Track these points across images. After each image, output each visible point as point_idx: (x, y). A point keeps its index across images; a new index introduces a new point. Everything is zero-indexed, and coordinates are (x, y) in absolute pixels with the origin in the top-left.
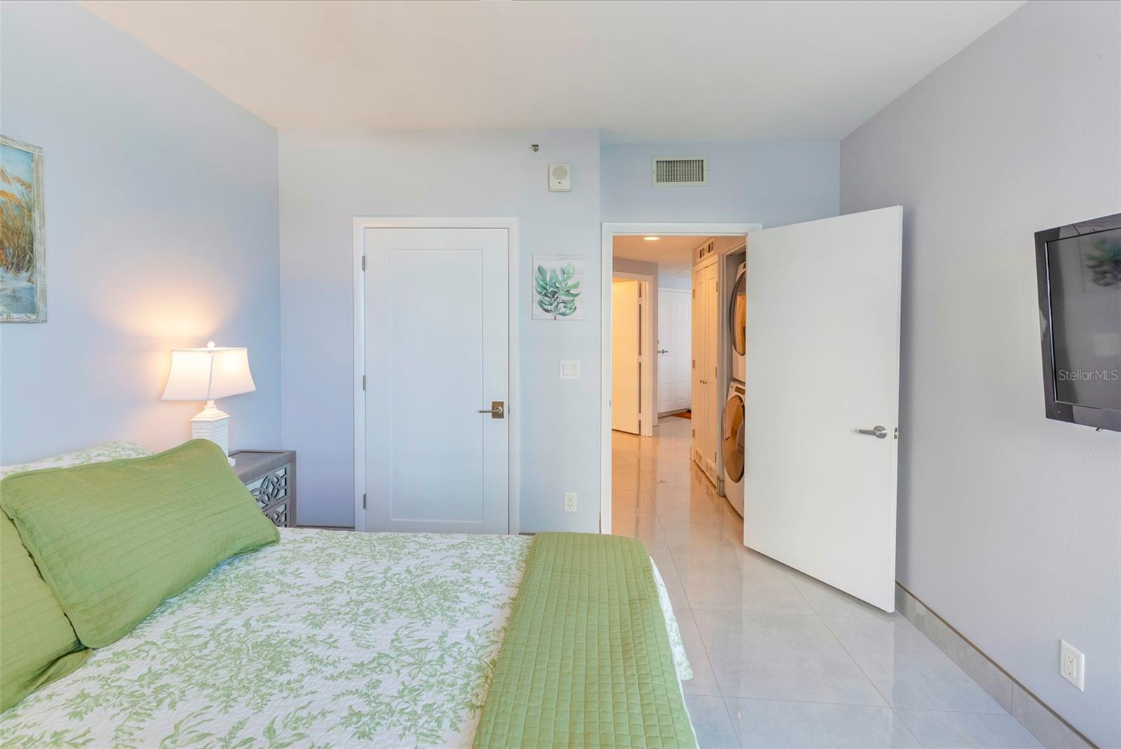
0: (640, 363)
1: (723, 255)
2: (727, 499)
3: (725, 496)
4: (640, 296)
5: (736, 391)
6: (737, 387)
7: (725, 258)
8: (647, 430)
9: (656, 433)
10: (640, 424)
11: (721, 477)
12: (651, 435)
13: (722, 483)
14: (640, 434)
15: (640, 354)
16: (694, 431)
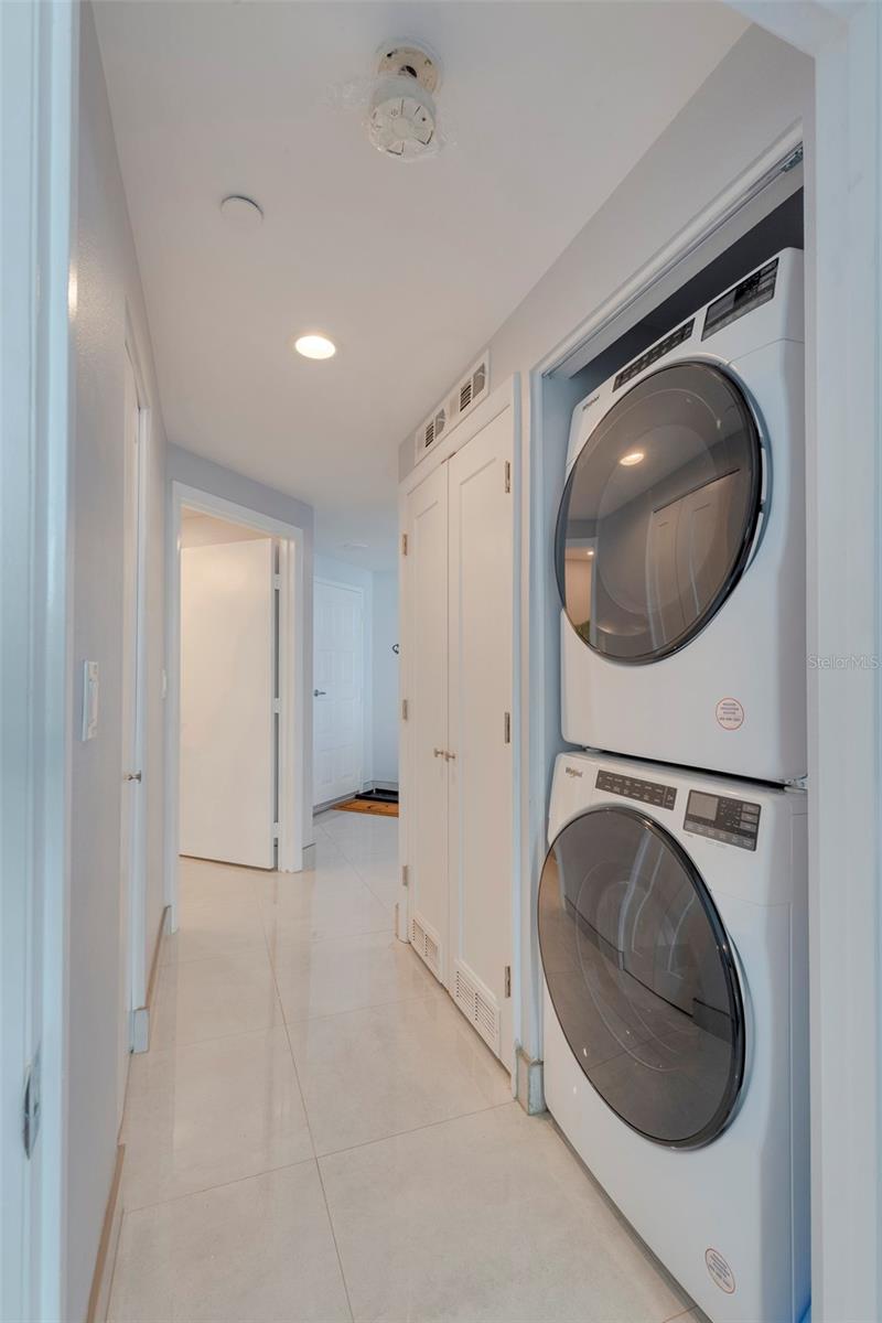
0: (277, 715)
1: (532, 374)
2: (555, 1123)
3: (546, 1112)
4: (277, 572)
5: (599, 785)
6: (602, 774)
7: (538, 380)
8: (291, 859)
9: (310, 864)
10: (276, 846)
11: (533, 1055)
12: (299, 867)
13: (536, 1070)
14: (275, 869)
15: (277, 696)
16: (405, 869)
